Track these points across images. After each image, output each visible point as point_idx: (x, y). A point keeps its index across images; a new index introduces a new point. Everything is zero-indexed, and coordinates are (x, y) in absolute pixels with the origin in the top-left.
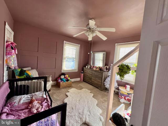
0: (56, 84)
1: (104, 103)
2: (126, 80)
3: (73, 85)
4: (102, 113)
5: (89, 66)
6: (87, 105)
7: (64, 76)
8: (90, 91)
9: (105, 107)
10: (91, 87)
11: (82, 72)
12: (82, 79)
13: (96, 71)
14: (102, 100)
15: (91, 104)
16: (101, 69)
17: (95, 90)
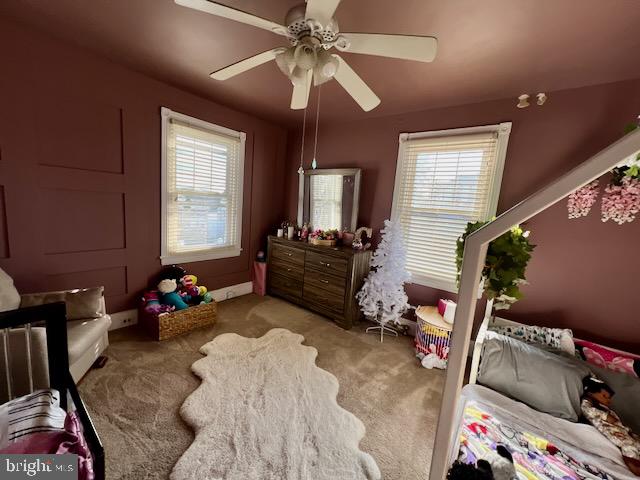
0: (135, 322)
1: (366, 381)
2: (439, 281)
3: (224, 317)
4: (367, 435)
5: (290, 230)
6: (296, 410)
7: (174, 281)
8: (301, 338)
9: (371, 400)
10: (301, 315)
11: (261, 255)
12: (263, 284)
13: (320, 249)
14: (353, 369)
15: (316, 402)
16: (340, 241)
17: (323, 328)
